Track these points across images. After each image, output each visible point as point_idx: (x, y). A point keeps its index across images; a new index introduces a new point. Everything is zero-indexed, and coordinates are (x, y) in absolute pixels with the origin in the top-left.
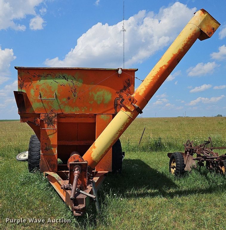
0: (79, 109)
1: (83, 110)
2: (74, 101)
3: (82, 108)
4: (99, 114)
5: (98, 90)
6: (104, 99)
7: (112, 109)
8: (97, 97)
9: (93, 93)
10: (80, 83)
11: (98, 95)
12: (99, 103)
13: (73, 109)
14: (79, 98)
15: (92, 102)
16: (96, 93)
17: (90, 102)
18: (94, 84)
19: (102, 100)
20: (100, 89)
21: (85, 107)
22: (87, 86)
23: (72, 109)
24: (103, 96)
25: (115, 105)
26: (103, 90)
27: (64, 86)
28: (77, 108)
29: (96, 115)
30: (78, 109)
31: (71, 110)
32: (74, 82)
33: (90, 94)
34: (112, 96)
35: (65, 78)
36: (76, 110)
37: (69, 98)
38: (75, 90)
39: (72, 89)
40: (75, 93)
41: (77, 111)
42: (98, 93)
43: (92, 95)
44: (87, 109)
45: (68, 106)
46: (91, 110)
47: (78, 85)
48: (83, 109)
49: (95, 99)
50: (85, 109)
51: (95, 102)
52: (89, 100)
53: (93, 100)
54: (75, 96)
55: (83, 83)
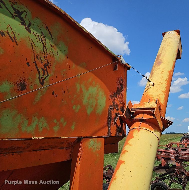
0: (46, 125)
1: (56, 128)
2: (38, 99)
3: (55, 121)
4: (87, 138)
5: (91, 84)
6: (96, 105)
7: (104, 127)
8: (89, 98)
9: (83, 87)
10: (60, 53)
11: (90, 95)
12: (89, 111)
13: (29, 124)
14: (53, 93)
15: (79, 107)
16: (87, 89)
17: (74, 107)
18: (87, 68)
19: (94, 105)
20: (93, 83)
21: (62, 120)
22: (74, 66)
23: (26, 122)
24: (97, 99)
25: (109, 118)
26: (98, 86)
27: (14, 39)
28: (43, 119)
29: (79, 140)
30: (43, 124)
31: (20, 127)
32: (48, 43)
33: (78, 86)
34: (107, 102)
35: (22, 19)
36: (37, 126)
37: (22, 86)
38: (45, 66)
39: (38, 61)
40: (44, 74)
41: (41, 130)
42: (91, 90)
43: (81, 91)
44: (65, 124)
45: (14, 112)
46: (73, 127)
47: (57, 57)
48: (55, 125)
49: (85, 101)
50: (61, 125)
51: (84, 108)
52: (72, 102)
53: (80, 103)
54: (42, 83)
55: (67, 56)
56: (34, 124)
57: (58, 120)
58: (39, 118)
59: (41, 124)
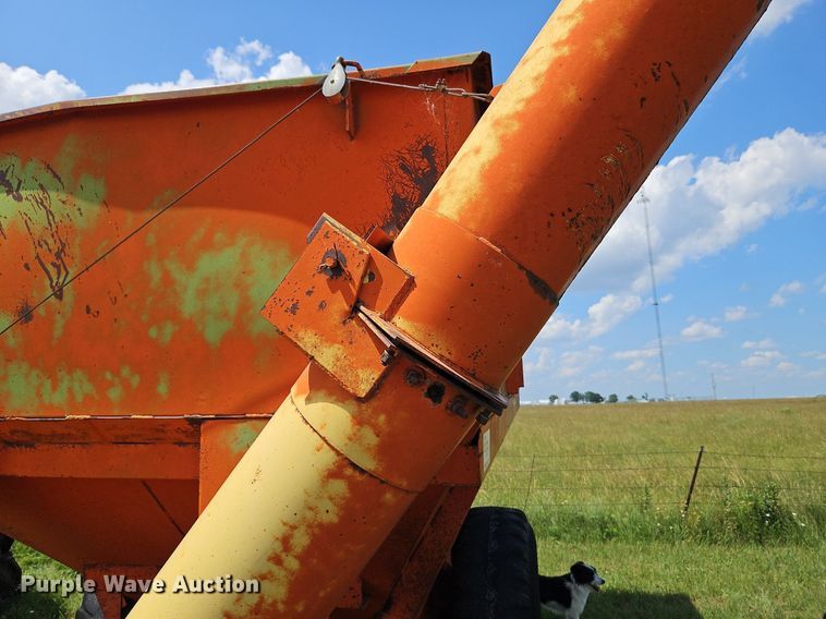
0: (88, 388)
1: (115, 394)
2: (58, 332)
3: (108, 376)
4: (218, 418)
5: (207, 245)
6: (245, 307)
8: (202, 293)
9: (173, 267)
10: (85, 207)
11: (207, 280)
12: (213, 332)
13: (54, 388)
14: (88, 310)
15: (169, 329)
16: (190, 266)
17: (153, 332)
19: (232, 308)
20: (218, 236)
21: (125, 372)
23: (48, 383)
24: (240, 286)
26: (242, 241)
27: (1, 232)
28: (78, 374)
29: (196, 423)
30: (81, 385)
31: (39, 395)
32: (55, 197)
33: (154, 270)
35: (7, 184)
36: (70, 391)
37: (26, 314)
38: (58, 256)
39: (42, 251)
40: (59, 274)
41: (79, 398)
42: (208, 264)
43: (167, 280)
44: (135, 381)
45: (25, 366)
46: (162, 389)
47: (80, 222)
48: (111, 384)
49: (189, 306)
50: (126, 385)
51: (189, 330)
52: (144, 318)
53: (174, 314)
54: (59, 295)
55: (105, 203)
56: (64, 385)
57: (117, 373)
58: (70, 372)
59: (76, 386)
